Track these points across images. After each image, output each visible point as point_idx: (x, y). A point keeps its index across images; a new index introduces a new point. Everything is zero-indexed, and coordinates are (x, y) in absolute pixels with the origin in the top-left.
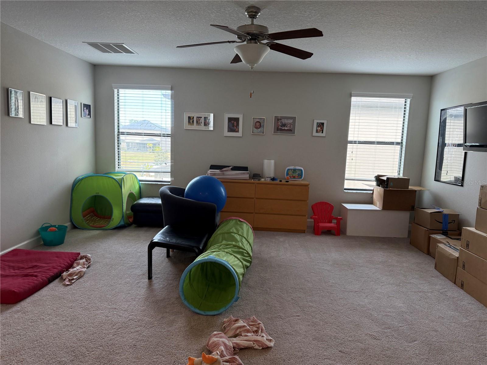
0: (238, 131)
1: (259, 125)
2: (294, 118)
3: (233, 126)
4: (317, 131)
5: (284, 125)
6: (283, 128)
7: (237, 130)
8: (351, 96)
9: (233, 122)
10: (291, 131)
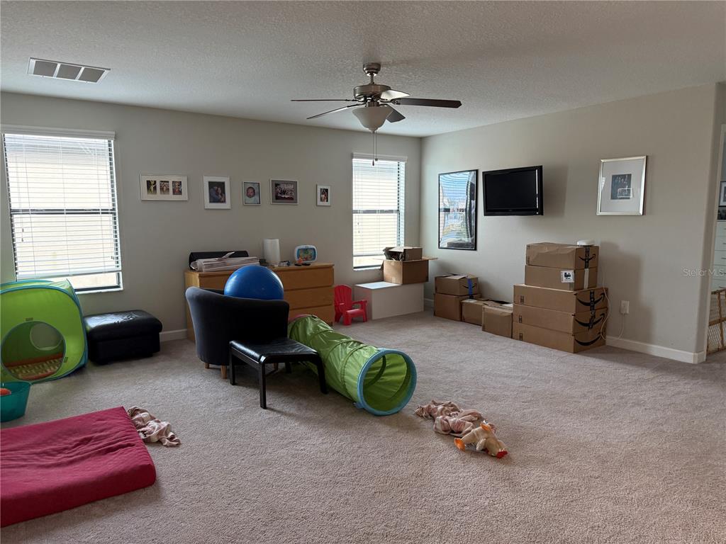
0: (224, 201)
1: (252, 191)
2: (295, 183)
3: (217, 194)
4: (321, 200)
5: (284, 192)
6: (283, 196)
7: (223, 199)
8: (352, 157)
9: (216, 188)
10: (292, 199)
